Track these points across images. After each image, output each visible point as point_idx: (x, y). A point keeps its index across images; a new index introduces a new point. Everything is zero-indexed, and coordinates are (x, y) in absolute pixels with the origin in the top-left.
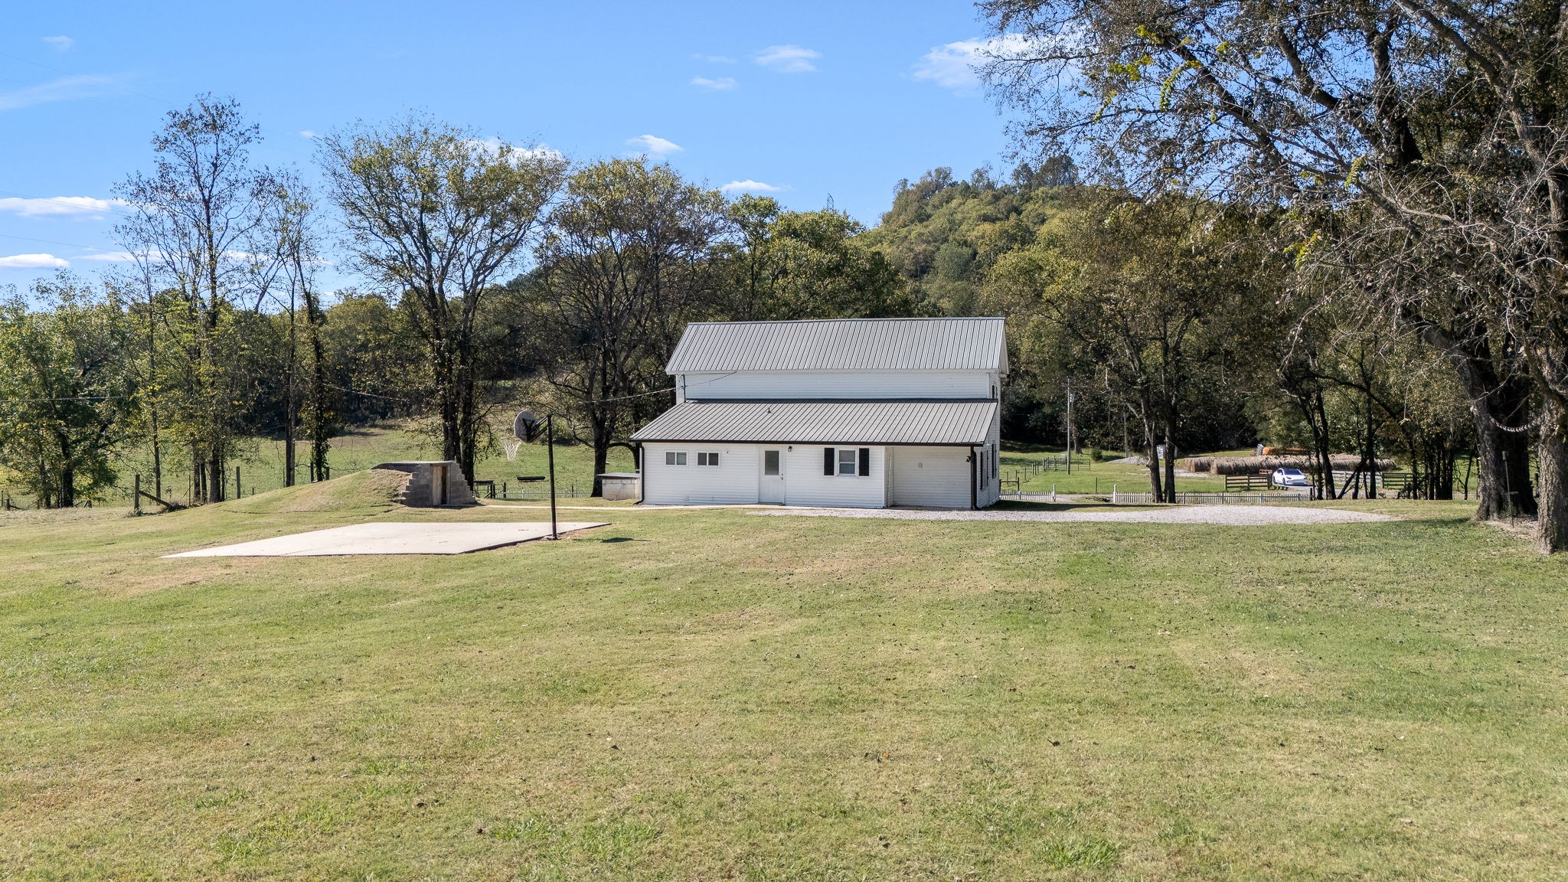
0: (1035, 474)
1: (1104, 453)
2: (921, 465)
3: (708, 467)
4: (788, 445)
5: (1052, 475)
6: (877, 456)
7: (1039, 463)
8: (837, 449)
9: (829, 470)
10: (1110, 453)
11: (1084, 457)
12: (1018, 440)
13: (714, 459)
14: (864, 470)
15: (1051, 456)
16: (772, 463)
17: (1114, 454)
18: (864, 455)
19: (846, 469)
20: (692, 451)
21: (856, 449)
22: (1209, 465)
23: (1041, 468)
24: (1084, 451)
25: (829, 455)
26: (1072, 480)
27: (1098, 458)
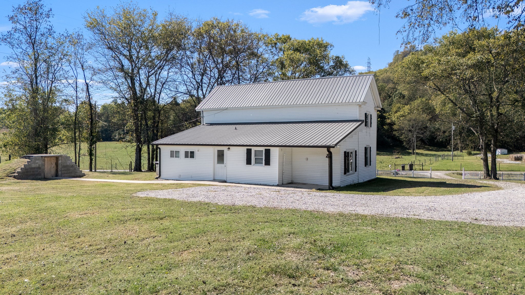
0: (436, 161)
1: (473, 152)
2: (307, 159)
3: (189, 159)
4: (228, 147)
5: (445, 161)
6: (275, 153)
7: (440, 156)
8: (254, 149)
9: (249, 162)
10: (476, 152)
11: (463, 154)
12: (435, 147)
13: (192, 155)
14: (268, 163)
15: (446, 153)
16: (221, 157)
17: (478, 152)
18: (268, 153)
19: (258, 161)
20: (182, 150)
21: (263, 149)
22: (522, 158)
23: (440, 158)
24: (464, 151)
25: (249, 152)
26: (453, 164)
27: (470, 154)
